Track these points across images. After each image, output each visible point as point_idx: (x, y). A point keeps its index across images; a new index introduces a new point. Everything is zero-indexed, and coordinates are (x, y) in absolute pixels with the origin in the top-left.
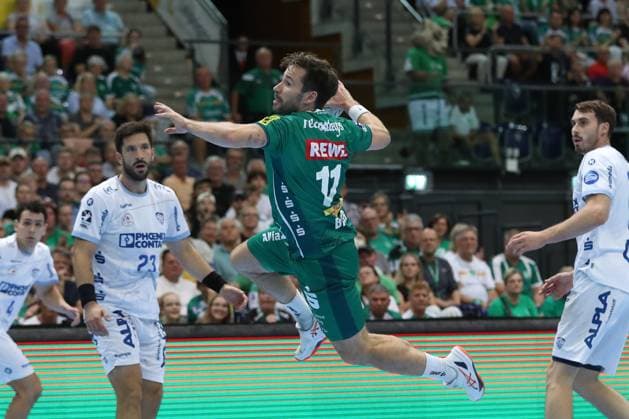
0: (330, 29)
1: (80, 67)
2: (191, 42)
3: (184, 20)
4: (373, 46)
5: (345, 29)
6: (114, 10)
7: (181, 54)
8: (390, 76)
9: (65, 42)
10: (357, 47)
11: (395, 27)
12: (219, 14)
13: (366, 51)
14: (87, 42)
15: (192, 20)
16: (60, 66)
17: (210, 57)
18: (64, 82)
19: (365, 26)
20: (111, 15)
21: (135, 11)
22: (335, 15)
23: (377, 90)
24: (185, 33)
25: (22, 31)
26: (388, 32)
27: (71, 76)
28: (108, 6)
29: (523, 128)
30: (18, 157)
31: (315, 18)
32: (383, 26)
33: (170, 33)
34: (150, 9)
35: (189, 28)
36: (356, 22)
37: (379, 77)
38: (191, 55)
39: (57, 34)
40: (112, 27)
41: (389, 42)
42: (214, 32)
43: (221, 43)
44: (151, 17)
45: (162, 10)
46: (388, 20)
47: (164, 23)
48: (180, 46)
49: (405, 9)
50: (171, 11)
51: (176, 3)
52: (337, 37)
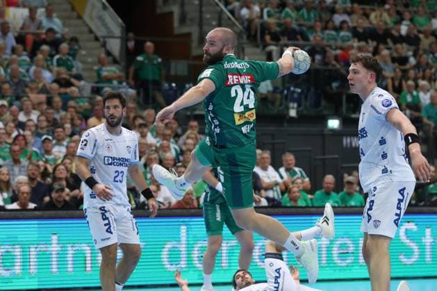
0: (185, 30)
2: (104, 37)
3: (99, 24)
5: (194, 30)
6: (58, 17)
7: (97, 44)
10: (201, 41)
12: (120, 20)
15: (105, 24)
16: (25, 50)
17: (115, 46)
19: (206, 29)
21: (69, 18)
22: (188, 22)
24: (100, 32)
28: (54, 15)
29: (299, 90)
31: (176, 23)
33: (91, 31)
34: (79, 17)
35: (103, 29)
38: (104, 45)
42: (117, 31)
43: (121, 38)
44: (79, 22)
45: (86, 18)
46: (219, 25)
47: (87, 25)
48: (97, 39)
49: (229, 18)
50: (91, 18)
51: (95, 14)
52: (189, 35)
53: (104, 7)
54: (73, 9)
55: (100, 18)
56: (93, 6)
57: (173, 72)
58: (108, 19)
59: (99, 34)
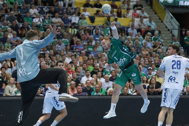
1: (146, 35)
2: (171, 29)
3: (170, 24)
6: (153, 22)
7: (169, 32)
9: (143, 29)
12: (178, 23)
14: (148, 29)
15: (172, 25)
16: (141, 35)
17: (176, 33)
18: (142, 38)
20: (153, 23)
21: (158, 22)
25: (133, 27)
28: (152, 21)
33: (166, 27)
34: (162, 22)
35: (171, 26)
38: (171, 32)
40: (153, 26)
42: (177, 27)
43: (178, 30)
45: (164, 22)
47: (165, 25)
48: (169, 30)
50: (167, 22)
51: (168, 20)
53: (172, 18)
54: (160, 19)
55: (170, 22)
56: (167, 18)
58: (173, 22)
59: (169, 28)
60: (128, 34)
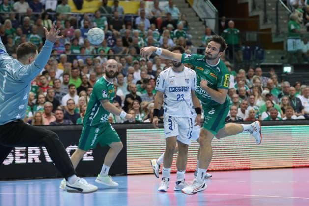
0: (255, 13)
1: (164, 28)
2: (204, 19)
3: (202, 10)
4: (271, 20)
5: (261, 13)
6: (176, 7)
7: (201, 23)
8: (277, 31)
9: (158, 19)
10: (265, 20)
11: (279, 12)
12: (215, 8)
13: (269, 21)
14: (166, 19)
15: (205, 11)
16: (157, 27)
17: (212, 24)
18: (158, 33)
19: (268, 12)
20: (175, 9)
21: (184, 7)
22: (257, 8)
23: (273, 36)
24: (202, 15)
25: (143, 15)
26: (277, 14)
27: (161, 31)
28: (174, 6)
30: (143, 61)
31: (250, 9)
32: (275, 12)
33: (197, 15)
34: (190, 6)
35: (204, 13)
36: (265, 10)
37: (273, 31)
38: (205, 23)
39: (156, 16)
40: (175, 14)
41: (277, 18)
42: (213, 15)
43: (215, 19)
44: (190, 9)
45: (194, 7)
46: (277, 10)
47: (195, 12)
48: (200, 20)
49: (283, 6)
50: (197, 7)
51: (199, 4)
52: (258, 16)
54: (186, 2)
55: (203, 7)
57: (247, 40)
58: (207, 8)
59: (201, 16)
60: (135, 27)
